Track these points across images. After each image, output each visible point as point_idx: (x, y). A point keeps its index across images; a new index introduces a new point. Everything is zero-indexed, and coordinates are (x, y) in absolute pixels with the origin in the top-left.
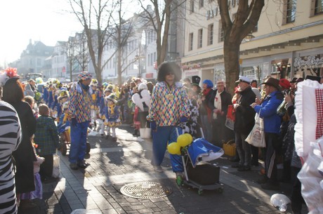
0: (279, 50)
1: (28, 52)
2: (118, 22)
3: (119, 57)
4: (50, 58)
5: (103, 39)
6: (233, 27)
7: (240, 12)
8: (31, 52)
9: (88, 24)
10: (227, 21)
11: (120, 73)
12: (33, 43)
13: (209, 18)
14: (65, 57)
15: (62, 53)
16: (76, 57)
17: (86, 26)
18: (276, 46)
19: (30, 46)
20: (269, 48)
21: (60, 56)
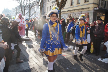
0: (70, 12)
1: (4, 11)
2: (29, 3)
3: (30, 13)
4: (10, 13)
5: (25, 8)
6: (60, 5)
7: (61, 2)
8: (5, 11)
9: (21, 4)
10: (58, 4)
11: (30, 17)
12: (5, 9)
13: (52, 3)
14: (14, 13)
15: (14, 12)
16: (18, 13)
17: (20, 4)
18: (69, 11)
19: (5, 10)
20: (67, 11)
21: (13, 12)
